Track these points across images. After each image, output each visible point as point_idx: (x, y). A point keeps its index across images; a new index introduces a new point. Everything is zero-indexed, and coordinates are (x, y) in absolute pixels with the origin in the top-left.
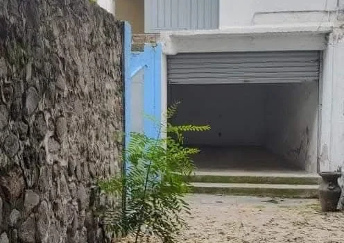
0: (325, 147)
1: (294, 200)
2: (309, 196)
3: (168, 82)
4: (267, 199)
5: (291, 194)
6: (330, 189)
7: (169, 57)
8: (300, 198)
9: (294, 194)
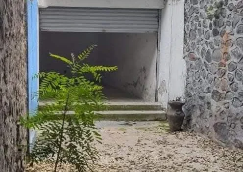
0: (163, 82)
1: (144, 123)
2: (153, 119)
3: (40, 29)
4: (123, 122)
5: (139, 118)
6: (177, 114)
7: (40, 10)
8: (146, 121)
9: (142, 118)
